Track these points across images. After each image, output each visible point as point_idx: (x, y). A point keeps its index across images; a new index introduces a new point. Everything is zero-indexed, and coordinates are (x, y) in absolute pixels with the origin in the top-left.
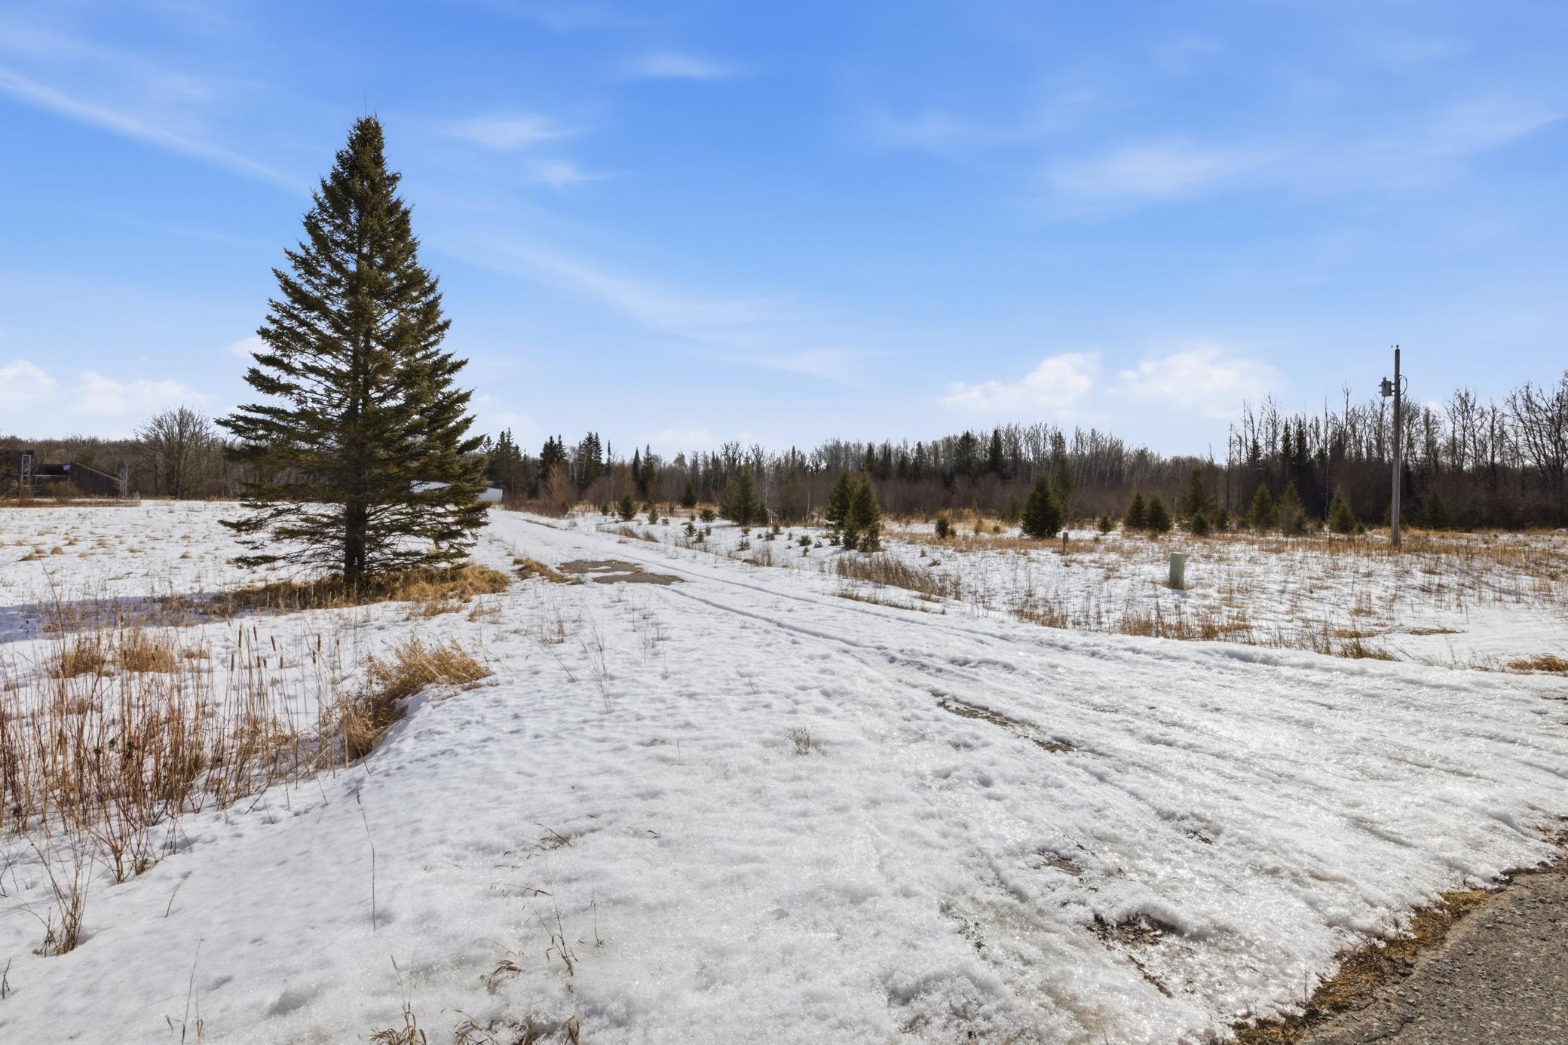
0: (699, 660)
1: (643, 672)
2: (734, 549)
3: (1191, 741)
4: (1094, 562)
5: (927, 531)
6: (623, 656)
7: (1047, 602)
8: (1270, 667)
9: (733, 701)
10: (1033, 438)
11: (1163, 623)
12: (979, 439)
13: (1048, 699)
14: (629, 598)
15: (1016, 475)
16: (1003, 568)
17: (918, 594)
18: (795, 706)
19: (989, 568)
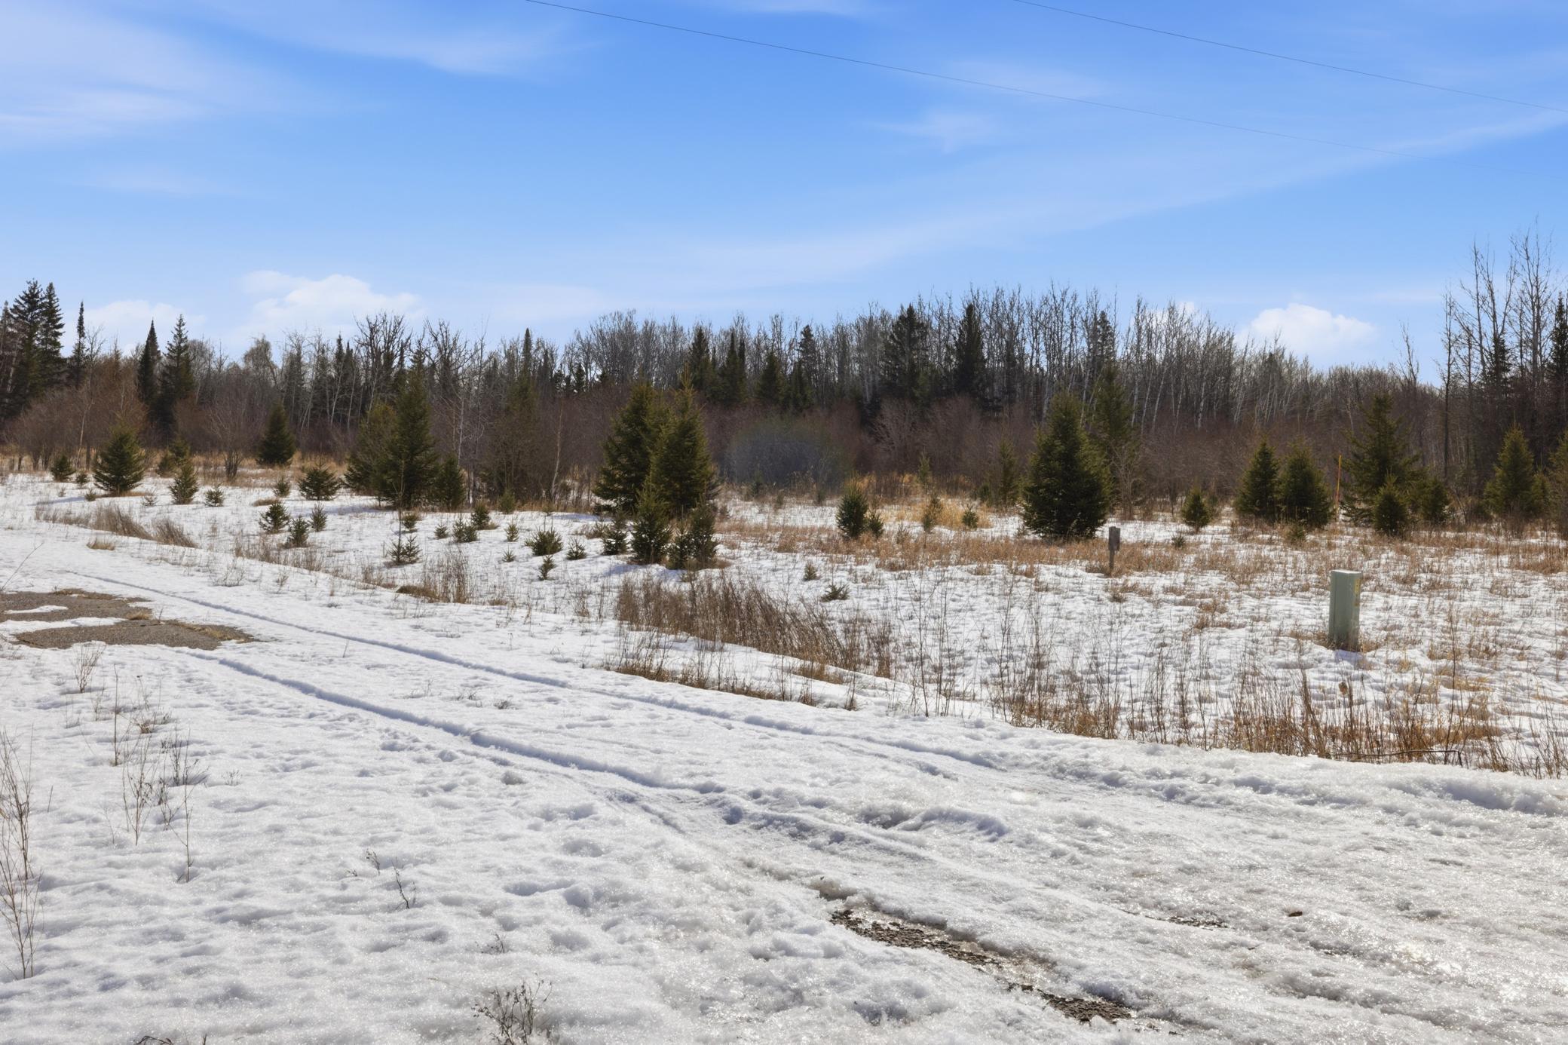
0: (277, 829)
1: (129, 865)
2: (379, 562)
3: (1379, 988)
4: (1172, 590)
5: (820, 524)
6: (80, 827)
7: (1075, 679)
8: (1538, 819)
9: (353, 928)
10: (1048, 324)
11: (1315, 724)
12: (935, 323)
13: (1075, 898)
14: (109, 682)
15: (1011, 402)
16: (981, 604)
17: (797, 663)
18: (502, 934)
19: (952, 605)
